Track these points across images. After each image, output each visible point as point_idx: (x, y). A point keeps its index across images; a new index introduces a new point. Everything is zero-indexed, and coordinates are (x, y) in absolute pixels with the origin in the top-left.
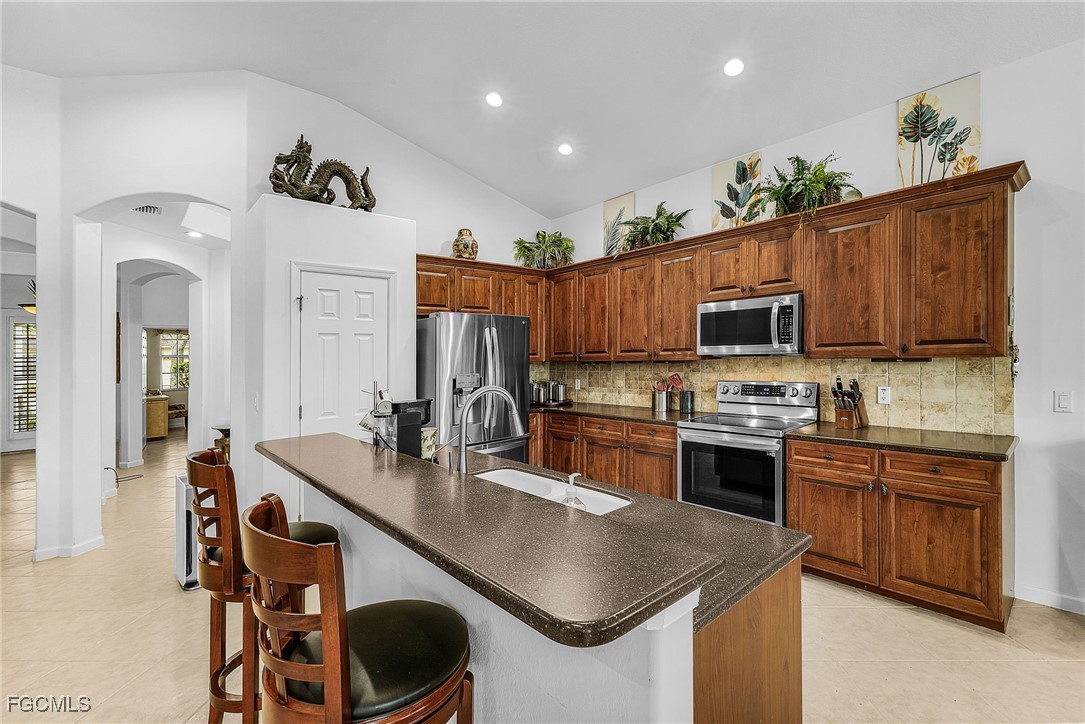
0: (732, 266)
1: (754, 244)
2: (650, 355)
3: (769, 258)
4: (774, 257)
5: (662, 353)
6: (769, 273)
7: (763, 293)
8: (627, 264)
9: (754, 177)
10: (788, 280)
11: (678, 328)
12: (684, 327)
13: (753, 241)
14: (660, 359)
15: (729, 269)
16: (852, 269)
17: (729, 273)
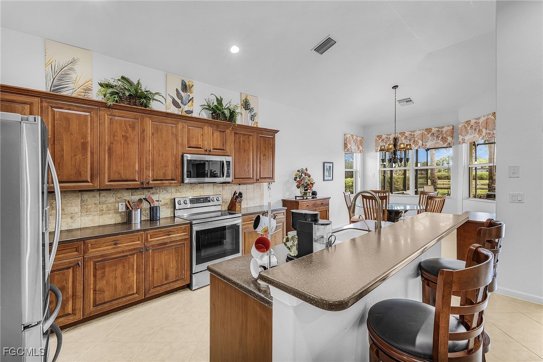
0: (200, 137)
1: (210, 130)
2: (142, 183)
3: (217, 138)
4: (219, 138)
5: (151, 182)
6: (217, 145)
7: (214, 153)
8: (116, 112)
9: (191, 93)
10: (224, 150)
11: (165, 167)
12: (170, 166)
13: (210, 128)
14: (150, 186)
15: (198, 138)
16: (245, 150)
17: (198, 140)
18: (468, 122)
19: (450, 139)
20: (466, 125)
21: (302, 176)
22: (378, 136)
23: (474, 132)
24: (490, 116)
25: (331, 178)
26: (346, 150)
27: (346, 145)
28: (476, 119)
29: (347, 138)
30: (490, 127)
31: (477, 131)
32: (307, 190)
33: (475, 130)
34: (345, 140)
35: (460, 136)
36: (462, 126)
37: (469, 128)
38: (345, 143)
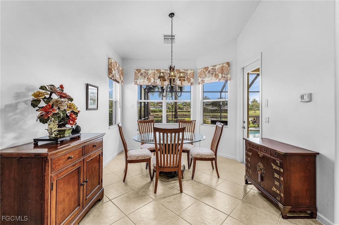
18: (206, 68)
19: (192, 80)
20: (205, 70)
21: (50, 98)
22: (137, 70)
23: (211, 76)
24: (225, 65)
25: (95, 107)
26: (110, 76)
27: (110, 71)
28: (213, 66)
29: (111, 63)
30: (225, 72)
31: (214, 75)
32: (64, 125)
33: (212, 74)
34: (110, 64)
35: (199, 78)
36: (201, 71)
37: (207, 73)
38: (109, 68)
